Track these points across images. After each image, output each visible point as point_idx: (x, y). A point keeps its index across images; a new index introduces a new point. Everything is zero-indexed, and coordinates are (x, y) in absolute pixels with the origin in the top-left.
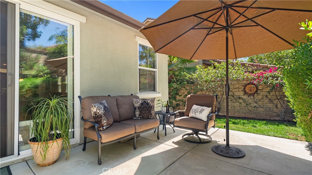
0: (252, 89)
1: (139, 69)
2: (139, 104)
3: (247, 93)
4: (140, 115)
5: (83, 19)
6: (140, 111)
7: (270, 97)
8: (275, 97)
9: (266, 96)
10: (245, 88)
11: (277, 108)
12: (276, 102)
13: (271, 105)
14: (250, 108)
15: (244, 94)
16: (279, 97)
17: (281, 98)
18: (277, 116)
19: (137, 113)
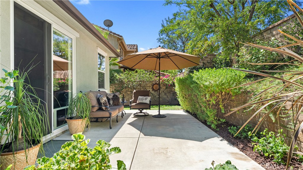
0: (157, 87)
1: (99, 72)
2: (112, 96)
3: (154, 90)
4: (113, 103)
5: (78, 35)
6: (113, 100)
7: (165, 92)
8: (167, 92)
9: (163, 91)
10: (153, 87)
11: (168, 98)
12: (168, 94)
13: (165, 96)
14: (155, 99)
15: (153, 91)
16: (169, 92)
17: (170, 92)
18: (168, 102)
19: (111, 102)
